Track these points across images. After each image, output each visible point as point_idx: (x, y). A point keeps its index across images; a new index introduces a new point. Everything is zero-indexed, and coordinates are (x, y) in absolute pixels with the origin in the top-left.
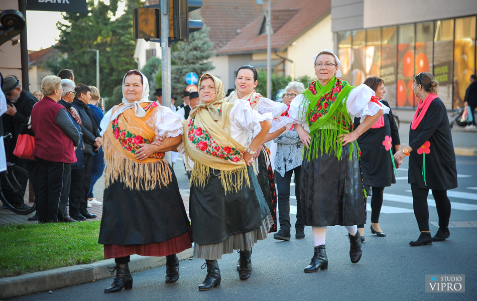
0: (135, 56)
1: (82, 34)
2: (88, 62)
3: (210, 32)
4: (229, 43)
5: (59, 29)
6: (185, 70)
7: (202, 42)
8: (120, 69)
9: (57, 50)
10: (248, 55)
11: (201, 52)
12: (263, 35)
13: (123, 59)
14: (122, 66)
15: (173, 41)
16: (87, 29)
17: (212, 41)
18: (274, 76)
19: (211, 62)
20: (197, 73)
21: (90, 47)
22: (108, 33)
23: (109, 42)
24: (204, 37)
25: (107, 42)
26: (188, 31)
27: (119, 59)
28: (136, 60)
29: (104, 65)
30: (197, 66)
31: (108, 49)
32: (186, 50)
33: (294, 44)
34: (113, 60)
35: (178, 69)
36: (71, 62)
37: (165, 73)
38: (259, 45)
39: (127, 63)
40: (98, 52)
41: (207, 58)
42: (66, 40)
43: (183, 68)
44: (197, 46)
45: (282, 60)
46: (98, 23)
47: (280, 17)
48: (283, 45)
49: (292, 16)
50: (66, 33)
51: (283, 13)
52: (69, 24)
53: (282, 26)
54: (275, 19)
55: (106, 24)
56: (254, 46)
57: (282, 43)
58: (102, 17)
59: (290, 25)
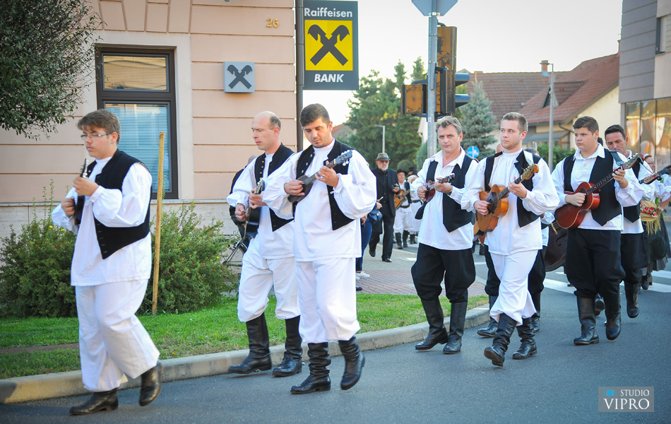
0: (419, 131)
1: (370, 111)
2: (374, 138)
5: (350, 107)
6: (467, 144)
7: (485, 116)
8: (405, 144)
9: (347, 127)
11: (483, 126)
12: (547, 107)
13: (408, 134)
14: (406, 141)
16: (375, 106)
17: (494, 114)
18: (558, 149)
19: (493, 136)
20: (479, 147)
21: (377, 123)
22: (394, 110)
23: (395, 118)
24: (487, 111)
25: (393, 117)
26: (455, 105)
27: (404, 134)
28: (420, 135)
29: (390, 140)
30: (479, 140)
31: (394, 125)
32: (468, 124)
34: (398, 135)
36: (359, 137)
38: (543, 118)
39: (411, 138)
40: (384, 127)
41: (489, 132)
42: (355, 117)
43: (465, 143)
44: (479, 120)
45: (567, 132)
46: (385, 99)
47: (565, 90)
48: (568, 117)
49: (578, 88)
50: (356, 111)
51: (567, 85)
52: (359, 102)
53: (567, 98)
54: (560, 91)
55: (392, 101)
56: (538, 118)
57: (567, 115)
58: (388, 94)
59: (577, 97)
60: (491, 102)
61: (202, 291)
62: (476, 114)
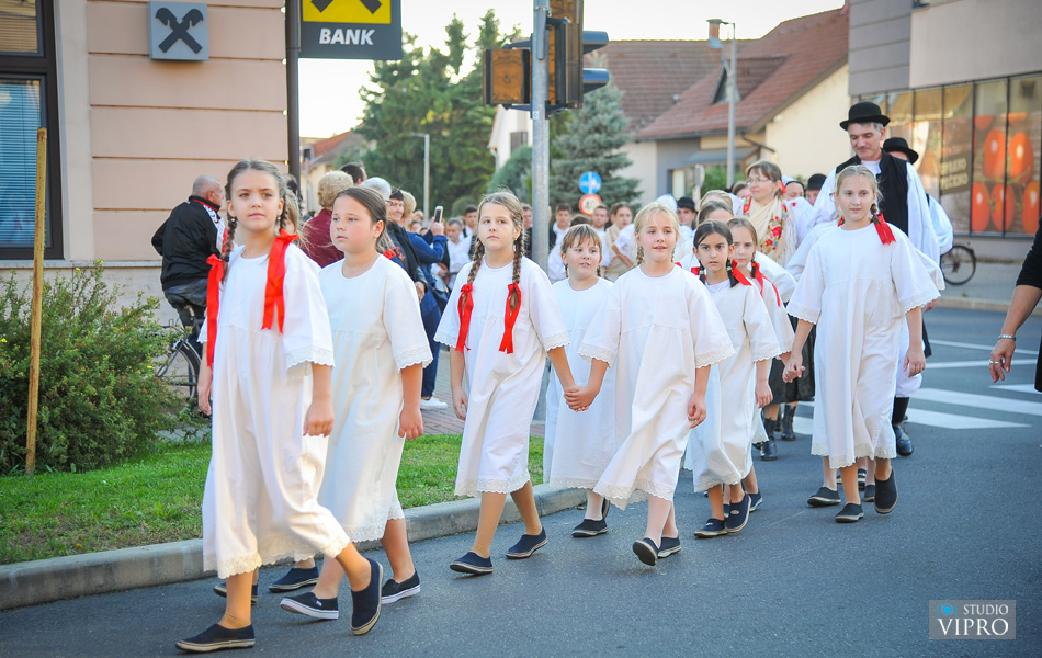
0: (492, 144)
1: (401, 106)
2: (410, 156)
3: (623, 99)
4: (658, 120)
5: (364, 99)
6: (578, 168)
7: (610, 117)
8: (465, 167)
9: (359, 136)
10: (692, 140)
11: (608, 135)
12: (721, 103)
13: (470, 149)
14: (468, 162)
15: (554, 108)
16: (411, 98)
17: (628, 115)
19: (626, 154)
20: (600, 174)
21: (415, 129)
22: (445, 105)
23: (447, 121)
24: (614, 108)
25: (443, 119)
26: (582, 88)
27: (463, 150)
28: (493, 152)
29: (438, 161)
30: (600, 160)
31: (445, 133)
32: (581, 131)
33: (778, 118)
34: (453, 152)
35: (566, 167)
36: (381, 155)
37: (539, 167)
38: (714, 121)
39: (476, 157)
40: (427, 137)
41: (618, 145)
42: (375, 119)
43: (575, 165)
44: (600, 125)
45: (755, 148)
46: (428, 87)
47: (752, 71)
48: (757, 122)
49: (775, 69)
50: (374, 106)
51: (758, 63)
52: (381, 90)
53: (754, 88)
54: (743, 74)
55: (442, 89)
56: (703, 123)
57: (756, 118)
58: (435, 76)
59: (772, 85)
60: (622, 93)
61: (120, 430)
62: (595, 114)
